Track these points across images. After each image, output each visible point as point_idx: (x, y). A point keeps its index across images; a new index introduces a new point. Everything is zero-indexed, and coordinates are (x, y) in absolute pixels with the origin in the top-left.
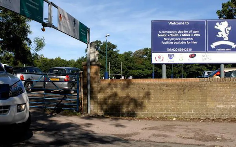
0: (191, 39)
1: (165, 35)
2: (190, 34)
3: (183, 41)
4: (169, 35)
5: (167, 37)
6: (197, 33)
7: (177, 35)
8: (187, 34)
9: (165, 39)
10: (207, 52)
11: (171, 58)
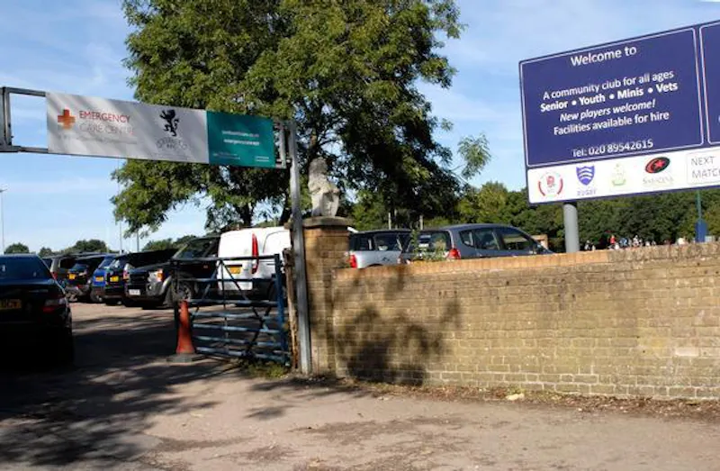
0: (647, 105)
1: (564, 105)
2: (645, 86)
3: (621, 115)
4: (574, 103)
5: (570, 110)
6: (666, 82)
7: (601, 98)
8: (632, 88)
9: (564, 117)
10: (706, 145)
11: (586, 182)
